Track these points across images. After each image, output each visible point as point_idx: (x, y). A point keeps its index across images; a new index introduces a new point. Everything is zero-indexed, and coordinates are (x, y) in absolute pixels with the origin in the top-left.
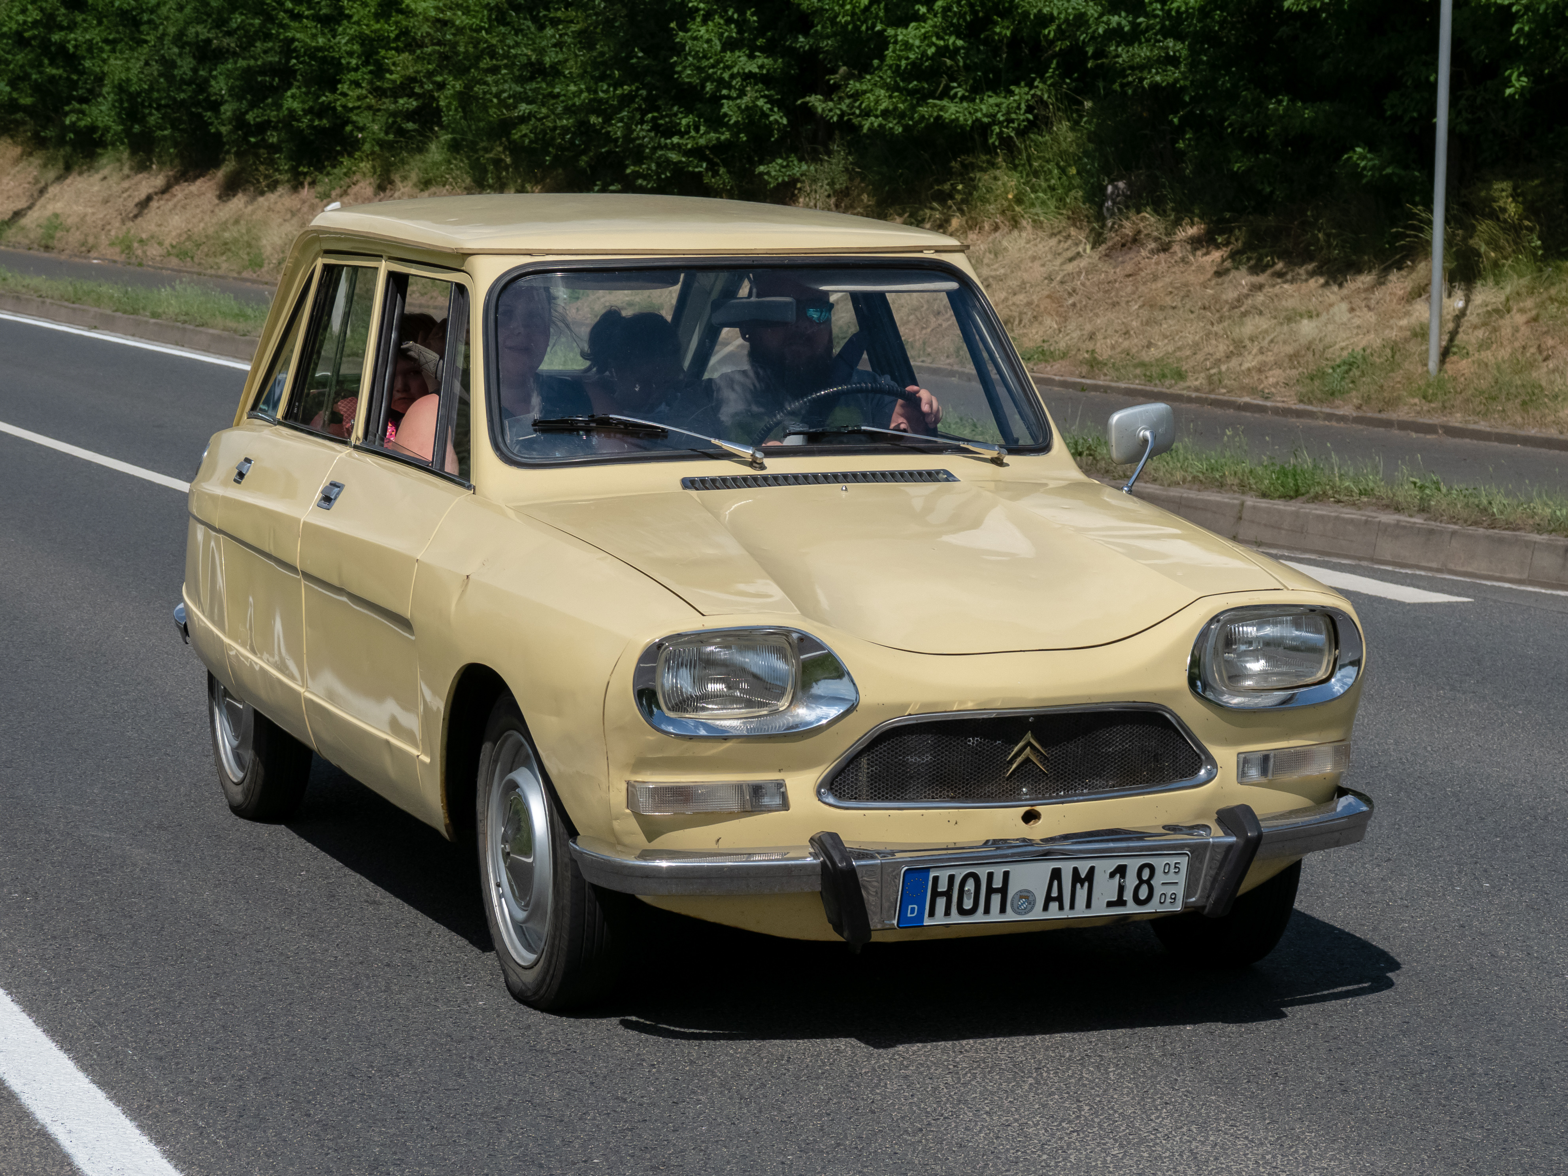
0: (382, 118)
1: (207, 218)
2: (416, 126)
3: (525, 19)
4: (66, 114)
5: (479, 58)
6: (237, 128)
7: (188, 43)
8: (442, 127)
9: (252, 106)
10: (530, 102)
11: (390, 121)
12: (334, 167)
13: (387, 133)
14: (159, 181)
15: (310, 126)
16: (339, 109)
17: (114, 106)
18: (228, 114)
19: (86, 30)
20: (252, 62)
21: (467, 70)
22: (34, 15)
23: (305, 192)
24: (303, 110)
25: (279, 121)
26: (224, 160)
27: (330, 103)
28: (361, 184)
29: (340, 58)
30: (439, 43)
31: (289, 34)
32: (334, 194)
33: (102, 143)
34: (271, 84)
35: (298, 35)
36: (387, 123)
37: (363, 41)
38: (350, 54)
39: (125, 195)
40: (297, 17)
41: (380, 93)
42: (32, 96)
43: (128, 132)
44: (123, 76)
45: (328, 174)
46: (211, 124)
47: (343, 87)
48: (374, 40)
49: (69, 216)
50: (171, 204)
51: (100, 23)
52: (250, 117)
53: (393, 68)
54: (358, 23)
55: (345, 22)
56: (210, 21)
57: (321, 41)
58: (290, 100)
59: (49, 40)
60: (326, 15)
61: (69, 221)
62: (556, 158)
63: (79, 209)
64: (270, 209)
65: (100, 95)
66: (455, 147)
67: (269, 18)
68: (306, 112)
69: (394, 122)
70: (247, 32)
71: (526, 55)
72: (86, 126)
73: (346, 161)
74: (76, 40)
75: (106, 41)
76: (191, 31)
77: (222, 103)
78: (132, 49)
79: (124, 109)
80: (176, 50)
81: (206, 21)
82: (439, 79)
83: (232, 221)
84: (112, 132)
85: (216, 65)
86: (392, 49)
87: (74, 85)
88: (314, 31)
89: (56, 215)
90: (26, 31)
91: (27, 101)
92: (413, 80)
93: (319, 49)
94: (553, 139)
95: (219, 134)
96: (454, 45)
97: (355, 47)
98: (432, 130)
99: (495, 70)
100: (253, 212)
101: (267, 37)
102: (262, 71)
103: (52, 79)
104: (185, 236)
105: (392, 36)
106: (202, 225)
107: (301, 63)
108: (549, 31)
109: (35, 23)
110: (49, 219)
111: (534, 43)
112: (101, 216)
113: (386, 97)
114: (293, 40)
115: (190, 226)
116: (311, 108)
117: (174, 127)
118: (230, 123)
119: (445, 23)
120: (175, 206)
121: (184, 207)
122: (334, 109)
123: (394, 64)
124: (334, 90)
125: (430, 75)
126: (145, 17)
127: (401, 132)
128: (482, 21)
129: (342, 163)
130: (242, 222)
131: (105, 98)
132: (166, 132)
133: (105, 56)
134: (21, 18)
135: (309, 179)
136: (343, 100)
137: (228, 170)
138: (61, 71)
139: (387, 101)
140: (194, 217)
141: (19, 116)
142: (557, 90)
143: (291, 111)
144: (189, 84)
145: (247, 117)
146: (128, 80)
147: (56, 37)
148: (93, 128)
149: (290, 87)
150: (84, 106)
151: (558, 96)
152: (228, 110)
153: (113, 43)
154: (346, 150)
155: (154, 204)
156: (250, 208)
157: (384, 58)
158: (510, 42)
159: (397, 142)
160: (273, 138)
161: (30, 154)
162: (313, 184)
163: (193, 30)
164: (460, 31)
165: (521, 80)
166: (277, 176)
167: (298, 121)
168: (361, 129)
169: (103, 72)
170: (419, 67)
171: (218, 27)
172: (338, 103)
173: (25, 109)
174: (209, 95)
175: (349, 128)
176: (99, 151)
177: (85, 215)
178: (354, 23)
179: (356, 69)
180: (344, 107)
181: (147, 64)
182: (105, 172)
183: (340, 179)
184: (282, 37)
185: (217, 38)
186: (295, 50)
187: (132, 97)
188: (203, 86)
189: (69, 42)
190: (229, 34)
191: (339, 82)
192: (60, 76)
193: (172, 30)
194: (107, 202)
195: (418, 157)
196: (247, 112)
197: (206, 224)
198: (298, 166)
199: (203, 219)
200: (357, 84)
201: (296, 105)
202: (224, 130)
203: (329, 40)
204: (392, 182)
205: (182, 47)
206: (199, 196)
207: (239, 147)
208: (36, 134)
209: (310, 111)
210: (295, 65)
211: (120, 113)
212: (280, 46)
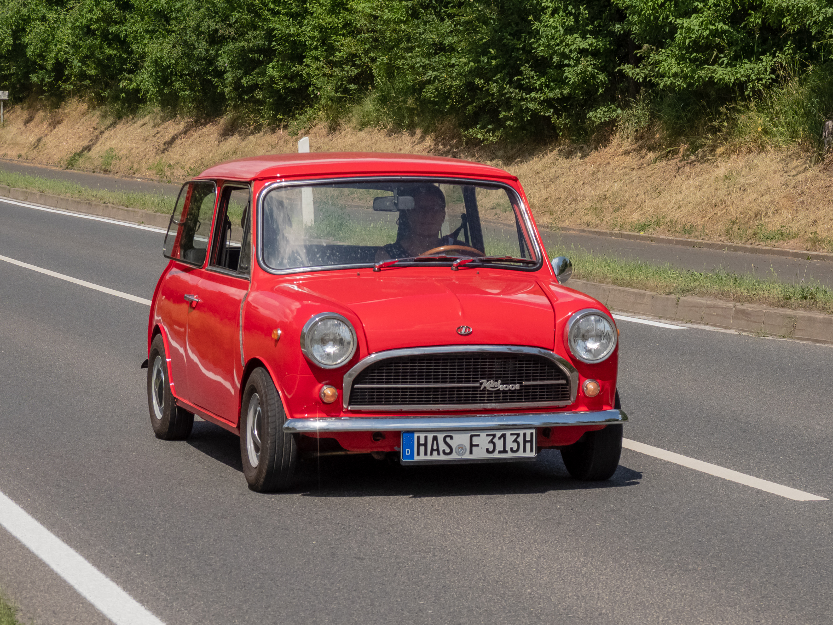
0: (333, 81)
1: (214, 150)
2: (356, 87)
3: (431, 14)
4: (120, 81)
5: (399, 41)
6: (236, 89)
7: (202, 33)
8: (373, 87)
9: (246, 74)
10: (433, 70)
11: (339, 83)
12: (301, 115)
13: (336, 92)
14: (182, 126)
15: (285, 88)
16: (305, 75)
17: (152, 74)
18: (230, 79)
19: (133, 24)
20: (246, 44)
21: (392, 48)
22: (98, 14)
23: (280, 132)
24: (280, 76)
25: (263, 84)
26: (226, 110)
27: (298, 72)
28: (319, 126)
29: (305, 41)
30: (373, 31)
31: (272, 26)
32: (300, 132)
33: (143, 101)
34: (258, 59)
35: (277, 26)
36: (336, 84)
37: (321, 29)
38: (313, 38)
39: (159, 135)
40: (275, 13)
41: (332, 64)
42: (96, 69)
43: (160, 92)
44: (159, 55)
45: (297, 119)
46: (218, 86)
47: (307, 61)
48: (327, 28)
49: (121, 150)
50: (190, 141)
51: (143, 19)
52: (244, 81)
53: (341, 48)
54: (317, 18)
55: (309, 17)
56: (217, 16)
57: (292, 30)
58: (271, 69)
59: (108, 30)
60: (296, 13)
61: (121, 153)
62: (452, 107)
63: (129, 145)
64: (256, 144)
65: (142, 67)
66: (383, 100)
67: (258, 15)
68: (282, 78)
69: (342, 84)
70: (242, 24)
71: (432, 38)
72: (133, 89)
73: (309, 111)
74: (126, 31)
75: (147, 31)
76: (205, 25)
77: (225, 72)
78: (164, 36)
79: (158, 77)
80: (194, 37)
81: (215, 17)
82: (372, 55)
83: (231, 152)
84: (151, 92)
85: (221, 47)
86: (340, 35)
87: (124, 61)
88: (288, 23)
89: (112, 149)
90: (91, 24)
91: (93, 72)
92: (354, 55)
93: (290, 35)
94: (450, 93)
95: (223, 93)
96: (382, 33)
97: (315, 34)
98: (367, 89)
99: (410, 50)
100: (246, 146)
101: (255, 28)
102: (251, 50)
103: (109, 57)
104: (200, 162)
105: (340, 26)
106: (211, 155)
107: (279, 45)
108: (448, 22)
109: (98, 20)
110: (107, 152)
111: (437, 30)
112: (143, 149)
113: (336, 67)
114: (274, 29)
115: (203, 156)
116: (286, 75)
117: (192, 89)
118: (230, 86)
119: (376, 17)
120: (193, 142)
121: (199, 143)
122: (301, 75)
123: (342, 45)
124: (301, 63)
125: (366, 52)
126: (174, 15)
127: (346, 91)
128: (401, 16)
129: (306, 112)
130: (238, 153)
131: (146, 69)
132: (187, 93)
133: (146, 41)
134: (89, 16)
135: (283, 124)
136: (307, 69)
137: (229, 117)
138: (115, 52)
139: (336, 69)
140: (205, 149)
141: (87, 82)
142: (453, 61)
143: (272, 78)
144: (204, 59)
145: (242, 81)
146: (162, 57)
147: (113, 29)
148: (137, 90)
149: (271, 61)
150: (131, 75)
151: (453, 65)
152: (229, 77)
153: (153, 32)
154: (309, 103)
155: (178, 141)
156: (244, 143)
157: (335, 41)
158: (421, 30)
159: (343, 97)
160: (259, 95)
161: (94, 108)
162: (286, 127)
163: (206, 24)
164: (387, 22)
165: (428, 55)
166: (261, 121)
167: (276, 84)
168: (320, 89)
169: (144, 52)
170: (358, 47)
171: (223, 21)
172: (304, 72)
173: (90, 77)
174: (216, 67)
175: (311, 89)
176: (142, 106)
177: (132, 149)
178: (315, 18)
179: (316, 48)
180: (308, 74)
181: (174, 46)
182: (146, 119)
183: (305, 123)
184: (266, 28)
185: (222, 29)
186: (275, 36)
187: (164, 69)
188: (211, 61)
189: (121, 32)
190: (230, 26)
191: (305, 57)
192: (115, 55)
193: (192, 24)
194: (146, 140)
195: (358, 107)
196: (241, 78)
197: (214, 154)
198: (276, 114)
199: (211, 151)
200: (317, 59)
201: (275, 73)
202: (226, 90)
203: (298, 29)
204: (339, 125)
205: (198, 36)
206: (208, 135)
207: (237, 102)
208: (98, 95)
209: (285, 77)
210: (275, 46)
211: (155, 80)
212: (264, 34)
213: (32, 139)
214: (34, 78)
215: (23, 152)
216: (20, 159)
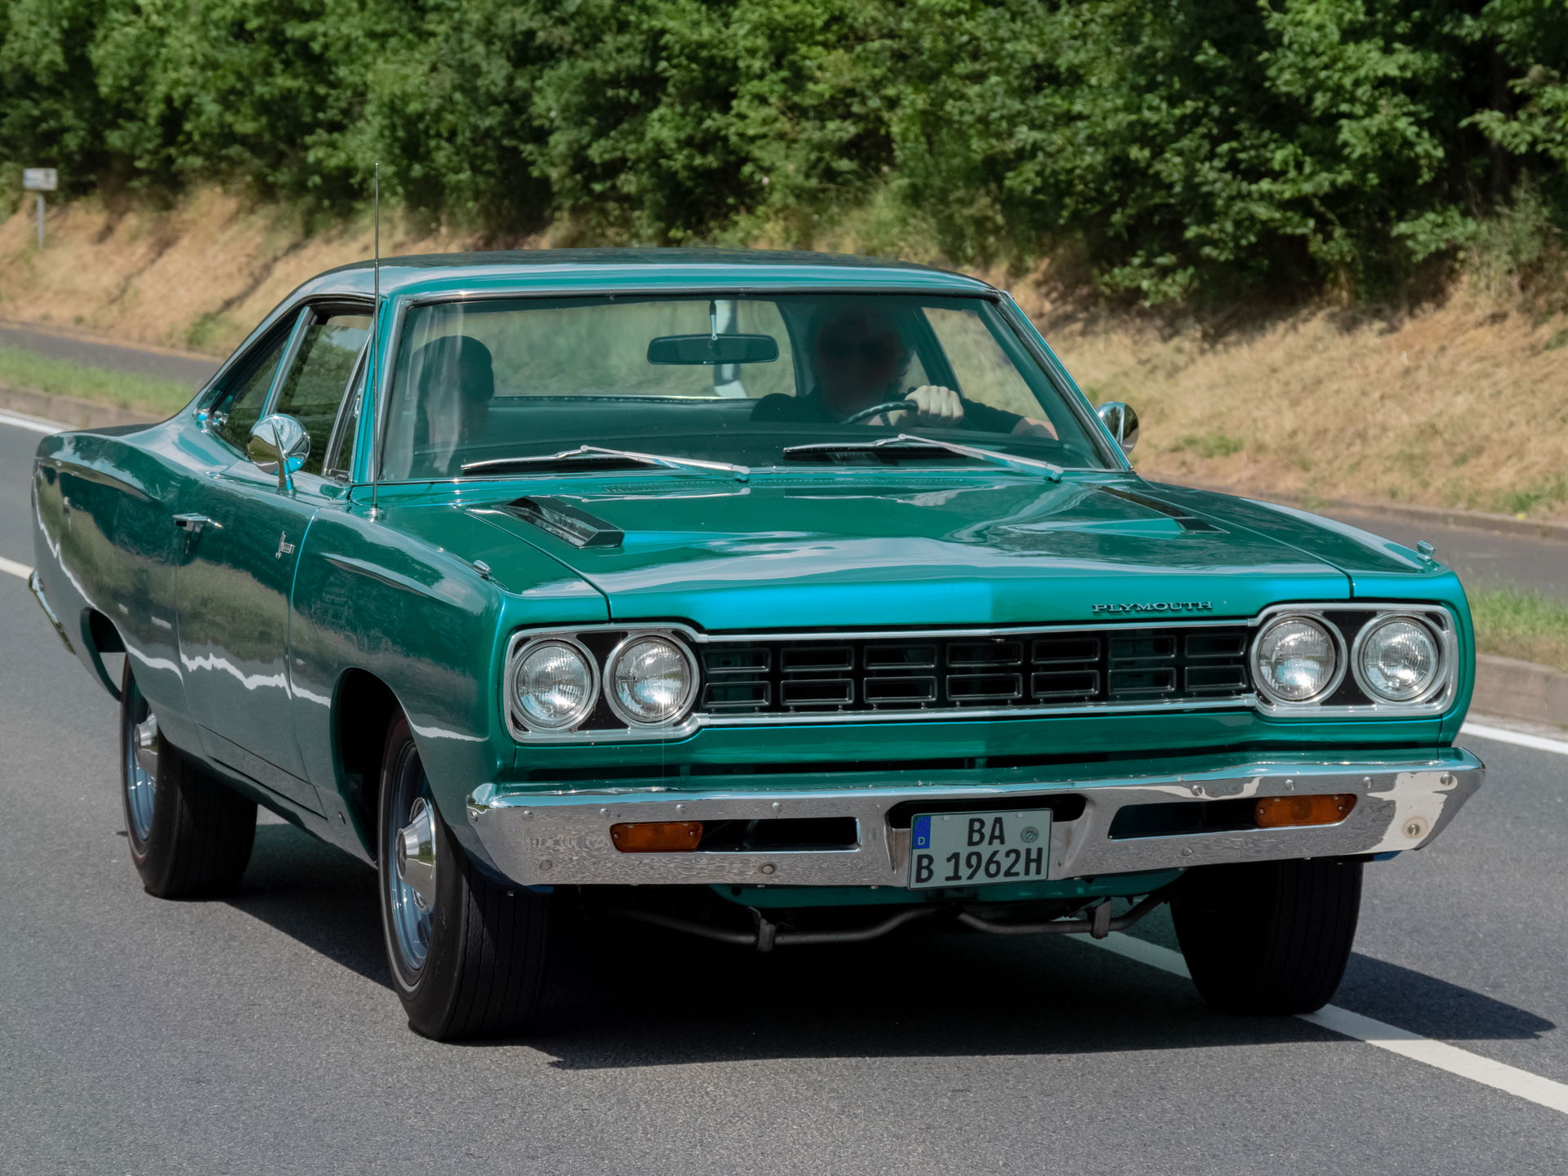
0: (801, 153)
2: (853, 165)
4: (306, 148)
5: (953, 58)
6: (574, 170)
7: (499, 38)
8: (893, 166)
9: (599, 133)
10: (1033, 126)
11: (813, 156)
12: (724, 229)
13: (807, 176)
15: (689, 167)
16: (733, 139)
17: (382, 135)
18: (561, 147)
19: (341, 18)
20: (597, 65)
21: (934, 77)
24: (678, 141)
25: (639, 160)
26: (552, 219)
27: (719, 130)
29: (737, 59)
30: (891, 35)
31: (656, 24)
33: (359, 193)
34: (627, 100)
35: (671, 24)
36: (808, 160)
37: (773, 31)
38: (752, 52)
41: (796, 112)
42: (255, 119)
43: (403, 176)
44: (397, 90)
45: (715, 240)
46: (533, 163)
47: (740, 105)
48: (789, 30)
52: (594, 152)
53: (818, 74)
57: (706, 32)
58: (657, 125)
59: (282, 32)
62: (1076, 215)
65: (361, 116)
66: (914, 197)
68: (682, 144)
69: (819, 159)
71: (1029, 52)
72: (338, 168)
73: (743, 220)
74: (325, 34)
75: (371, 35)
76: (505, 17)
77: (550, 132)
78: (411, 47)
79: (397, 139)
80: (480, 48)
82: (890, 91)
84: (379, 175)
85: (541, 71)
86: (817, 43)
87: (320, 103)
88: (696, 16)
90: (246, 18)
91: (247, 127)
92: (850, 92)
93: (702, 45)
94: (1070, 184)
95: (545, 181)
96: (914, 40)
97: (759, 42)
98: (878, 170)
99: (979, 78)
101: (623, 27)
102: (614, 81)
103: (287, 94)
105: (819, 23)
107: (675, 67)
108: (1067, 15)
109: (261, 7)
111: (1041, 33)
113: (808, 119)
114: (663, 32)
116: (690, 137)
117: (476, 170)
118: (564, 163)
122: (725, 139)
123: (820, 67)
124: (726, 109)
125: (877, 85)
127: (830, 175)
129: (736, 223)
131: (368, 122)
132: (462, 177)
133: (368, 58)
136: (739, 126)
137: (560, 232)
138: (300, 82)
139: (808, 125)
141: (234, 151)
142: (1078, 108)
143: (658, 143)
144: (500, 101)
145: (590, 152)
146: (405, 95)
147: (294, 30)
148: (347, 171)
149: (656, 103)
150: (336, 135)
151: (1080, 117)
152: (560, 142)
153: (383, 37)
154: (743, 203)
157: (804, 58)
158: (1003, 33)
159: (824, 190)
160: (629, 183)
161: (252, 211)
165: (1022, 93)
167: (669, 158)
168: (767, 171)
169: (365, 84)
170: (859, 72)
171: (543, 11)
172: (732, 130)
173: (243, 140)
174: (530, 119)
175: (747, 169)
176: (359, 205)
179: (761, 77)
180: (741, 135)
181: (434, 69)
184: (645, 26)
185: (544, 28)
186: (665, 48)
187: (411, 122)
188: (518, 104)
189: (314, 37)
190: (562, 21)
191: (734, 96)
192: (299, 90)
193: (475, 16)
195: (856, 214)
196: (589, 145)
198: (668, 229)
200: (763, 100)
201: (666, 134)
202: (554, 174)
203: (719, 32)
205: (489, 43)
207: (577, 199)
208: (260, 179)
209: (688, 142)
210: (665, 70)
211: (390, 146)
212: (642, 42)
213: (108, 279)
214: (115, 139)
215: (87, 311)
216: (81, 328)
